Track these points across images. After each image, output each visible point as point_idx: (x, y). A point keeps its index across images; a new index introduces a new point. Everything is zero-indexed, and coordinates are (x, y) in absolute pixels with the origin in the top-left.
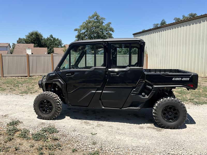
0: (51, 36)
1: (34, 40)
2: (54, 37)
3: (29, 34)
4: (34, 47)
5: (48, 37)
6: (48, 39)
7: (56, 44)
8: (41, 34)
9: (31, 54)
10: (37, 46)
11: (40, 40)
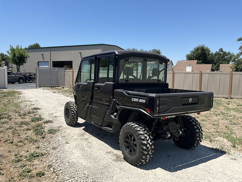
0: (221, 50)
1: (199, 56)
2: (224, 51)
3: (195, 49)
4: (198, 63)
5: (216, 52)
6: (216, 54)
7: (225, 60)
8: (209, 48)
9: (191, 71)
10: (202, 63)
11: (206, 56)
